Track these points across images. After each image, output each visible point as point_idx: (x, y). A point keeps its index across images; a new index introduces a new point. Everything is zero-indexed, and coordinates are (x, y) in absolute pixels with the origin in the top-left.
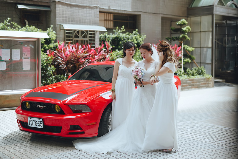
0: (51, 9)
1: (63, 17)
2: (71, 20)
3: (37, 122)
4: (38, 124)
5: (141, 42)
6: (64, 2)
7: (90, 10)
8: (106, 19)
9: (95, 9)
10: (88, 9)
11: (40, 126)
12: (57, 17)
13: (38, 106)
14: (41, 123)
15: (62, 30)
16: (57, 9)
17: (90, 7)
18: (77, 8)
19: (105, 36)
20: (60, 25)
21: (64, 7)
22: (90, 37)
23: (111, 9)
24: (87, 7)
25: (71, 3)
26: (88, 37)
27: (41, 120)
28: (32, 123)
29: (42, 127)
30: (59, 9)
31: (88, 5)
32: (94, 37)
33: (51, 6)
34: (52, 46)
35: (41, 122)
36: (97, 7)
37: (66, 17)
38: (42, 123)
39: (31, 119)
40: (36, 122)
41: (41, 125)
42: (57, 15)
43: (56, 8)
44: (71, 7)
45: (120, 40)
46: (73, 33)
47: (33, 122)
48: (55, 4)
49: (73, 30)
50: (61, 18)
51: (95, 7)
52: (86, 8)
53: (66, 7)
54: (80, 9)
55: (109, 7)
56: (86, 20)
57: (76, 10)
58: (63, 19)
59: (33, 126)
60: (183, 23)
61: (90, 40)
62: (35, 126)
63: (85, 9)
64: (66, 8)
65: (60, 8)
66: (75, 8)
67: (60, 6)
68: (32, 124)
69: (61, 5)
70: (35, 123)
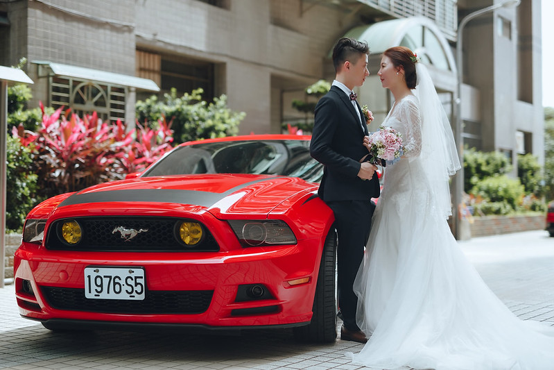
0: (9, 22)
1: (46, 45)
2: (66, 55)
3: (122, 282)
4: (125, 288)
5: (232, 128)
6: (49, 4)
7: (115, 34)
8: (142, 66)
9: (126, 34)
10: (108, 32)
11: (134, 294)
12: (29, 41)
13: (115, 230)
14: (136, 284)
15: (41, 80)
16: (31, 20)
17: (114, 28)
18: (82, 26)
19: (149, 107)
20: (38, 64)
21: (47, 16)
22: (113, 106)
23: (159, 41)
24: (108, 27)
25: (67, 10)
26: (108, 105)
27: (140, 272)
28: (101, 286)
29: (142, 297)
30: (36, 21)
31: (109, 21)
32: (123, 107)
33: (8, 14)
34: (21, 115)
35: (139, 281)
36: (129, 29)
37: (53, 46)
38: (142, 281)
39: (96, 274)
40: (117, 280)
41: (138, 288)
42: (30, 37)
43: (29, 18)
44: (65, 20)
45: (186, 120)
46: (71, 91)
47: (106, 281)
48: (26, 8)
49: (71, 83)
50: (40, 45)
51: (126, 29)
52: (105, 29)
53: (54, 18)
54: (89, 27)
55: (155, 35)
56: (104, 60)
57: (78, 29)
58: (44, 50)
59: (104, 296)
60: (322, 90)
61: (114, 114)
62: (112, 296)
63: (101, 31)
64: (52, 21)
65: (38, 20)
66: (75, 24)
67: (39, 12)
68: (99, 289)
69: (40, 9)
70: (115, 284)
